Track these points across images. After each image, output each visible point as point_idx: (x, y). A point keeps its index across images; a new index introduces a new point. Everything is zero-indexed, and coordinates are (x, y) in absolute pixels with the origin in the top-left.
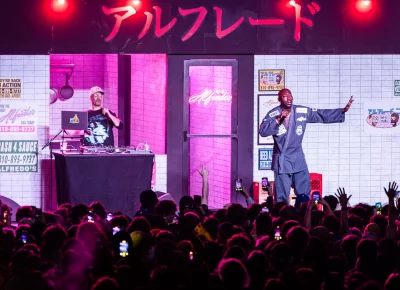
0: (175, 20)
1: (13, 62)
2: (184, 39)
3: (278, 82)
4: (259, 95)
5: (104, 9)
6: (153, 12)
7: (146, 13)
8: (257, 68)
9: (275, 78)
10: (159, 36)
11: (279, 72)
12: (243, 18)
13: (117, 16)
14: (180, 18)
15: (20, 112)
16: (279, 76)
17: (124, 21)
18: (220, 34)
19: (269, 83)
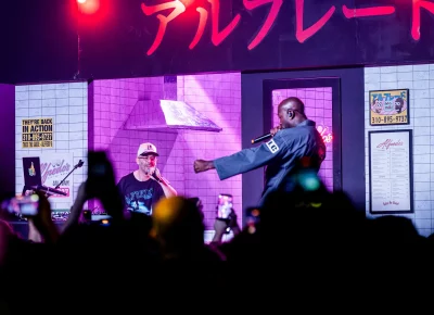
0: (238, 17)
1: (44, 95)
2: (250, 47)
3: (399, 109)
4: (370, 133)
5: (144, 7)
6: (208, 7)
7: (199, 9)
8: (368, 87)
9: (393, 103)
10: (216, 45)
11: (398, 93)
12: (333, 8)
13: (161, 17)
14: (245, 14)
15: (51, 168)
16: (400, 100)
17: (170, 23)
18: (302, 36)
19: (385, 113)
